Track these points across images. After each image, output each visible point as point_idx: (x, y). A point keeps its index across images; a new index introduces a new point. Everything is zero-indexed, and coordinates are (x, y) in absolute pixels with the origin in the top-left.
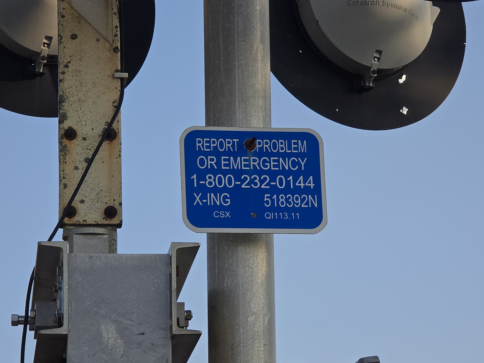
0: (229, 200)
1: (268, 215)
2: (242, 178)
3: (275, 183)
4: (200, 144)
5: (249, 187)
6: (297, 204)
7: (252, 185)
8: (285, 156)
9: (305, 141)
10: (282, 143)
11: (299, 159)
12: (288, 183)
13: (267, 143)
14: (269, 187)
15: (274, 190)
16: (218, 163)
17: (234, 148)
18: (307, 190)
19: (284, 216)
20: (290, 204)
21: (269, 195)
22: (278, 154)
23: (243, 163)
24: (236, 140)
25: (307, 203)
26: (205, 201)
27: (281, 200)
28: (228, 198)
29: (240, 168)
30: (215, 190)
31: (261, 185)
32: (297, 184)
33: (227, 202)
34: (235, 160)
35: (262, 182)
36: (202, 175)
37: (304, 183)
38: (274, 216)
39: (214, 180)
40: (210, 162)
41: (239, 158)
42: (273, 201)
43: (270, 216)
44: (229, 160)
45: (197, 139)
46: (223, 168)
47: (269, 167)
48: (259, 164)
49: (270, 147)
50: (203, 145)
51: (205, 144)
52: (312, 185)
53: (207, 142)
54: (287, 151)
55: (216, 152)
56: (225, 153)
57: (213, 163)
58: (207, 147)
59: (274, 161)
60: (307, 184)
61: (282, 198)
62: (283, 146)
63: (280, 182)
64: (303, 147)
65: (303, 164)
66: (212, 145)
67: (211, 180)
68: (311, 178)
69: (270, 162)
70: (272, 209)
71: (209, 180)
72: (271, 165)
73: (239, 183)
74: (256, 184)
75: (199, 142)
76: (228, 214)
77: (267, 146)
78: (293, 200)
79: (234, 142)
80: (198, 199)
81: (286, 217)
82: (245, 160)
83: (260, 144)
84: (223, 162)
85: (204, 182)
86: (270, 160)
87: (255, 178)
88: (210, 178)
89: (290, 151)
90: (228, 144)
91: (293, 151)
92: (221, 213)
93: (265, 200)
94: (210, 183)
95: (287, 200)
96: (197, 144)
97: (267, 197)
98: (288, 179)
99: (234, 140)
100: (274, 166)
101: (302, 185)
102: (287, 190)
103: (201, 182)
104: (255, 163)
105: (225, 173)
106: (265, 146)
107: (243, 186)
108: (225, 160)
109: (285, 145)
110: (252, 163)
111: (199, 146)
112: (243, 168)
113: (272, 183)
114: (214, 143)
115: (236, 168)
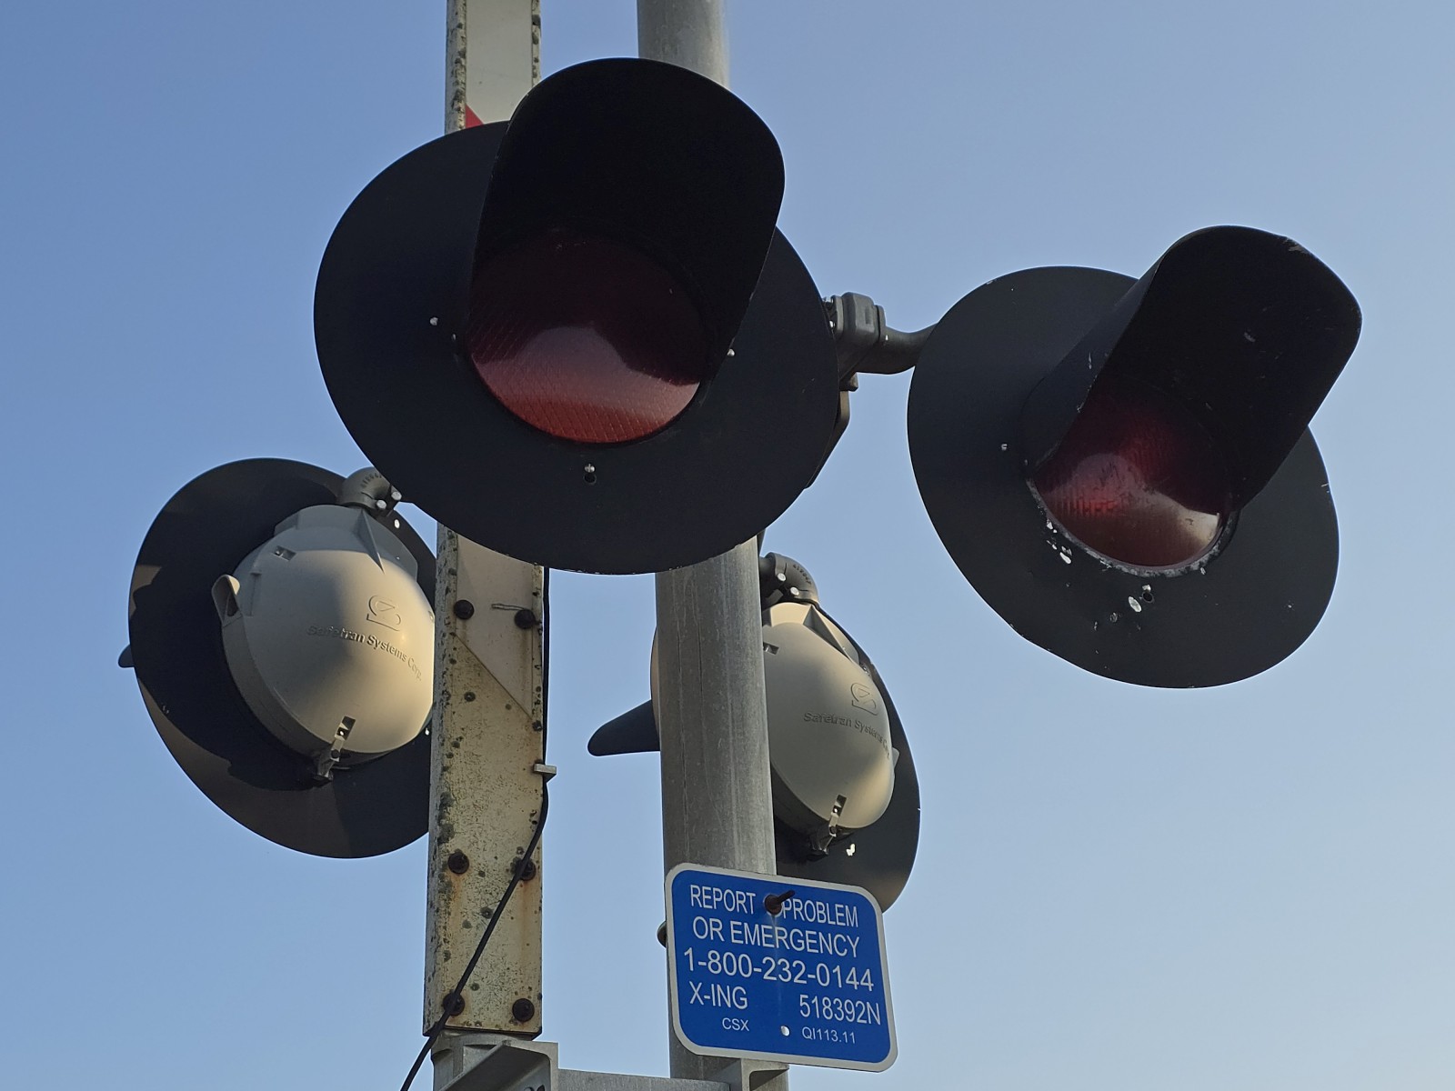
0: (745, 999)
1: (807, 1033)
2: (764, 962)
3: (814, 977)
4: (697, 894)
5: (775, 979)
6: (850, 1016)
7: (780, 976)
8: (826, 929)
9: (855, 908)
10: (821, 908)
11: (848, 937)
12: (834, 976)
13: (798, 905)
14: (805, 982)
15: (812, 989)
16: (726, 931)
17: (749, 910)
18: (862, 994)
19: (831, 1035)
20: (840, 1017)
21: (806, 997)
22: (815, 926)
23: (764, 935)
24: (752, 895)
25: (865, 1017)
26: (709, 997)
27: (826, 1007)
28: (744, 996)
29: (759, 944)
30: (723, 980)
31: (793, 978)
32: (848, 982)
33: (743, 1003)
34: (752, 931)
35: (795, 971)
36: (702, 950)
37: (859, 980)
38: (817, 1034)
39: (721, 961)
40: (713, 928)
41: (757, 926)
42: (813, 1006)
43: (810, 1035)
44: (741, 928)
45: (692, 886)
46: (733, 941)
47: (803, 948)
48: (788, 940)
49: (803, 911)
50: (701, 898)
51: (704, 897)
52: (870, 985)
53: (707, 893)
54: (830, 922)
55: (720, 912)
56: (735, 916)
57: (717, 930)
58: (709, 902)
59: (811, 937)
60: (862, 983)
61: (827, 1003)
62: (822, 912)
63: (822, 975)
64: (853, 920)
65: (854, 947)
66: (715, 899)
67: (716, 961)
68: (868, 971)
69: (804, 939)
70: (814, 1022)
71: (713, 961)
72: (805, 945)
73: (760, 970)
74: (785, 976)
75: (695, 891)
76: (745, 1025)
77: (799, 910)
78: (843, 1008)
79: (748, 897)
80: (696, 993)
81: (835, 1038)
82: (767, 931)
83: (787, 905)
84: (733, 931)
85: (704, 964)
86: (804, 934)
87: (783, 965)
88: (714, 956)
89: (834, 923)
90: (740, 900)
91: (838, 924)
92: (735, 1022)
93: (801, 1004)
94: (715, 966)
95: (834, 1007)
96: (693, 895)
97: (804, 1000)
98: (834, 971)
99: (748, 894)
100: (812, 946)
101: (855, 983)
102: (832, 991)
103: (700, 963)
104: (783, 938)
105: (737, 950)
106: (795, 909)
107: (766, 977)
108: (736, 927)
109: (826, 912)
110: (777, 938)
111: (694, 898)
112: (764, 945)
113: (809, 976)
114: (718, 896)
115: (753, 943)
